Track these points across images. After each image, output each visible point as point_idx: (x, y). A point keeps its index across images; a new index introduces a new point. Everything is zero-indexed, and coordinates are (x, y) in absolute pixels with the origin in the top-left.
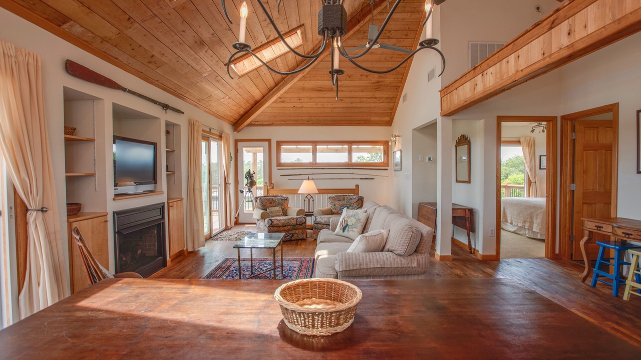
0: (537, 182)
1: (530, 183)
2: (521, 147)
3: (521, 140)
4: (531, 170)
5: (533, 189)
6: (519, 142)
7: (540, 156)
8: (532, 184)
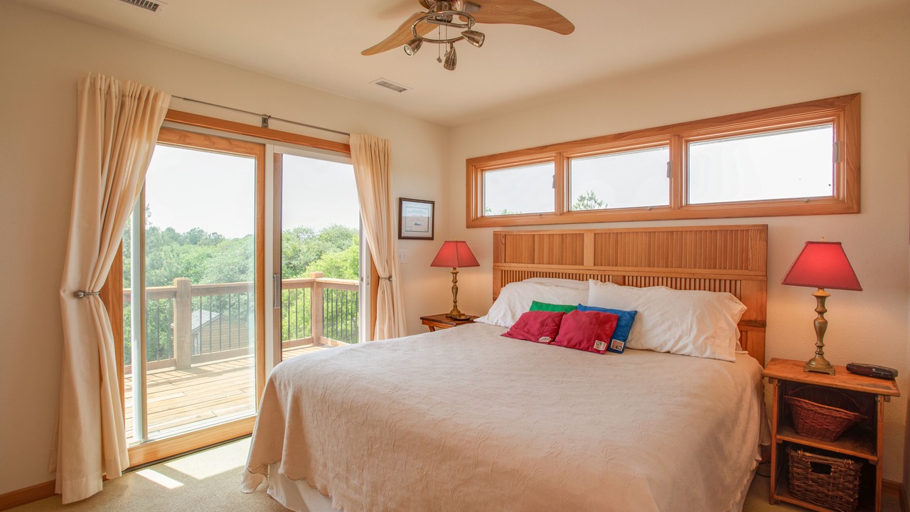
0: (394, 278)
1: (376, 280)
2: (352, 166)
3: (353, 142)
4: (378, 241)
5: (383, 299)
6: (346, 149)
7: (401, 200)
8: (383, 283)
